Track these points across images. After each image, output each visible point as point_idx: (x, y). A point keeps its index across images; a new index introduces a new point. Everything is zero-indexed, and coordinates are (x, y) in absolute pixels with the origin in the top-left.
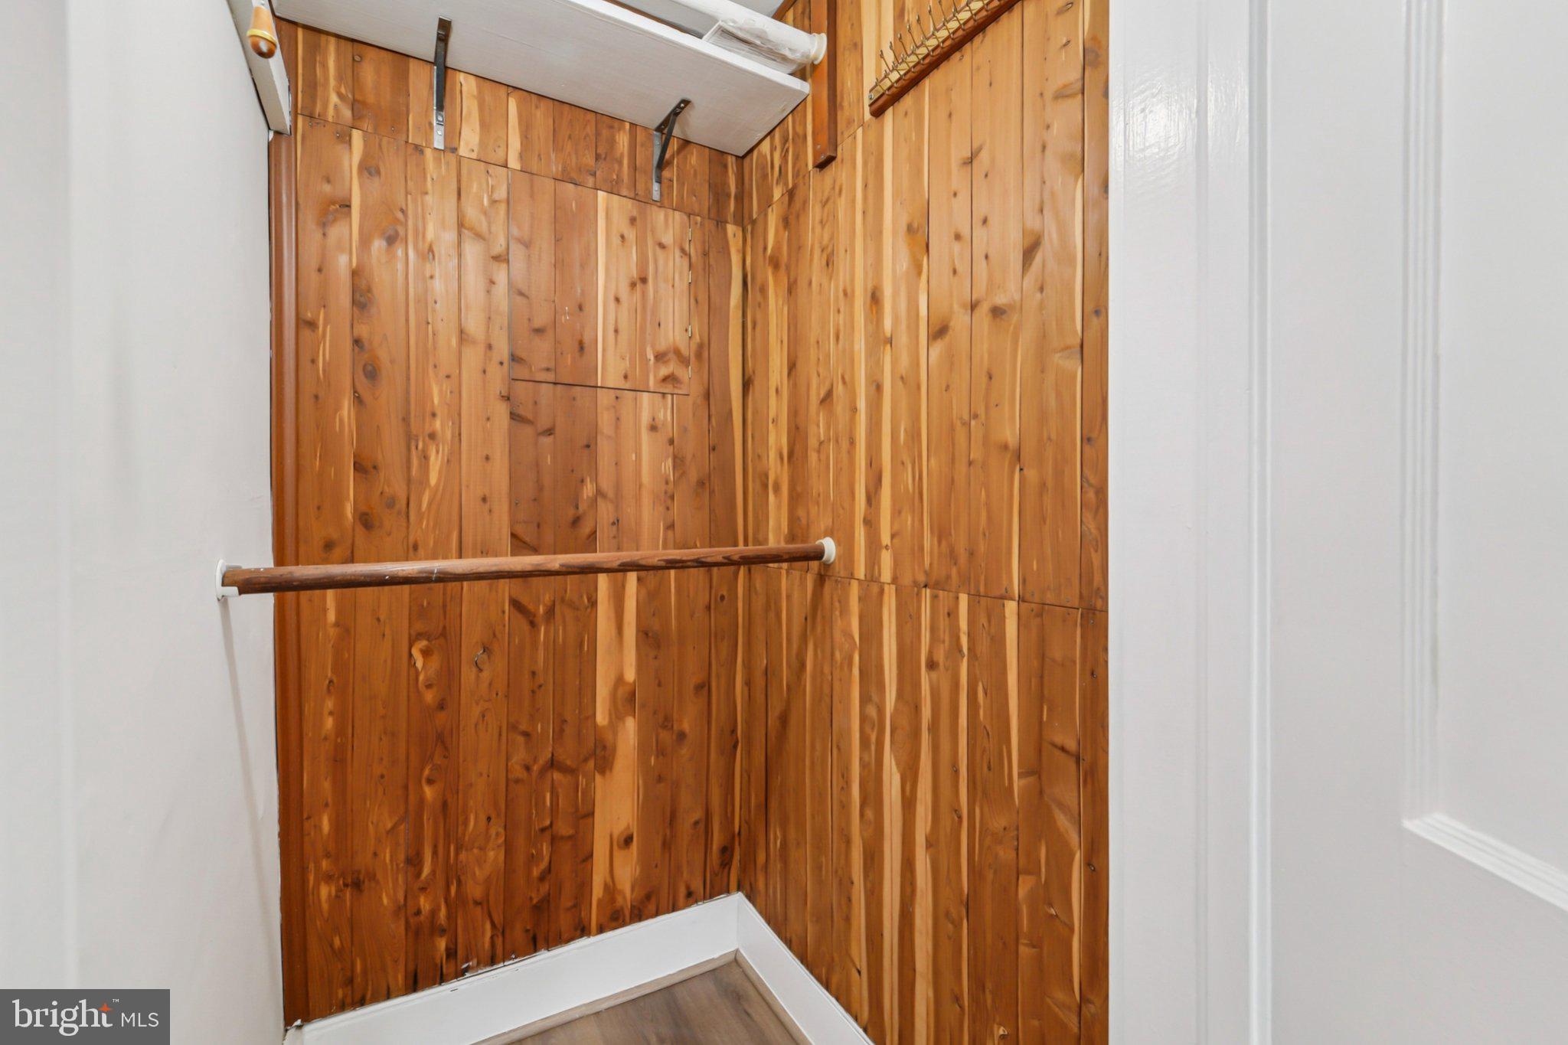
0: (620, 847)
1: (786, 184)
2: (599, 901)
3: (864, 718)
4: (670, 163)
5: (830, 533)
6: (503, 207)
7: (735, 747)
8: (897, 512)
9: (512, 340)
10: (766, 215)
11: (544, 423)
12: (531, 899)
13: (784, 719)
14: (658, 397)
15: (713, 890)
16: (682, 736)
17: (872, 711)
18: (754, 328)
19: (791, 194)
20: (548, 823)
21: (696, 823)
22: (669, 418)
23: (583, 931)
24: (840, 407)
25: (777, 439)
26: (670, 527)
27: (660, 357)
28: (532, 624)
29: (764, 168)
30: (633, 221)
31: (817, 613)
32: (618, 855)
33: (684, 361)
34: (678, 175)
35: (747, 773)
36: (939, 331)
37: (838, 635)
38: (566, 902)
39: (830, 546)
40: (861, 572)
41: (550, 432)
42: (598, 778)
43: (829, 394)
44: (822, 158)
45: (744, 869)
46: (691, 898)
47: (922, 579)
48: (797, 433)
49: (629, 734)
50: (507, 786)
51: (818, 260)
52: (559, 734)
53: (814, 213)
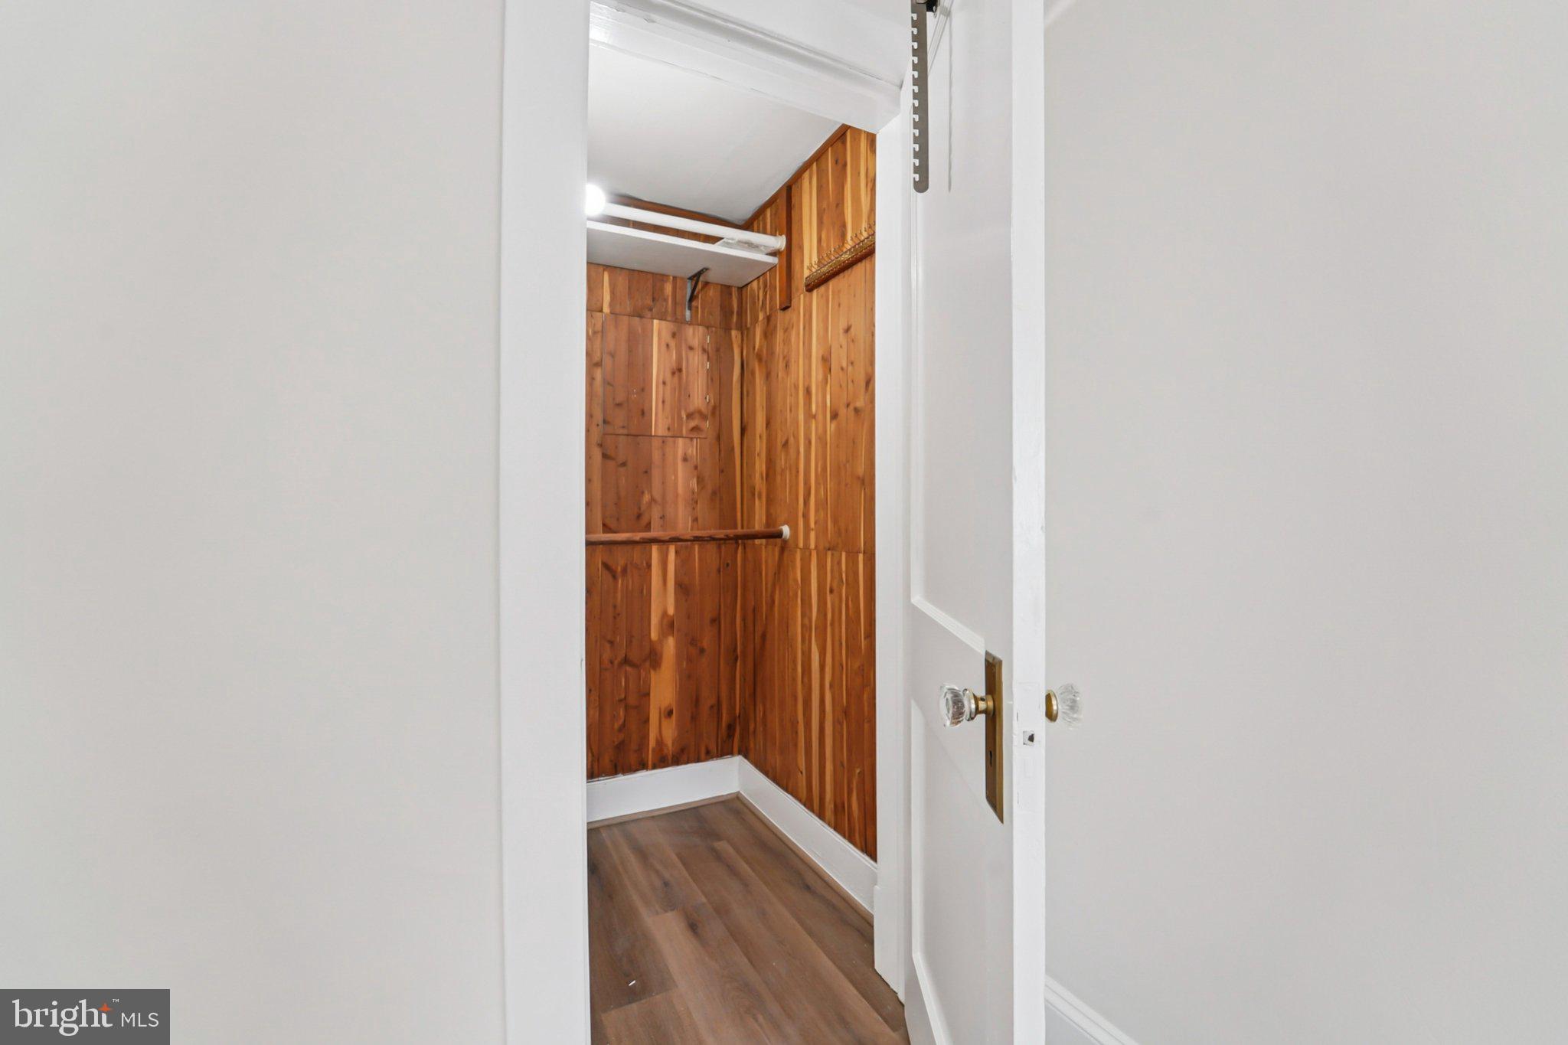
0: (665, 717)
1: (766, 312)
2: (653, 749)
3: (803, 626)
4: (697, 297)
5: (786, 523)
6: (599, 335)
7: (736, 660)
8: (817, 511)
9: (604, 411)
10: (755, 327)
11: (621, 458)
12: (614, 742)
13: (764, 636)
14: (688, 441)
15: (723, 752)
16: (702, 651)
17: (806, 621)
18: (748, 395)
19: (768, 318)
20: (623, 696)
21: (712, 707)
22: (695, 453)
23: (643, 766)
24: (792, 451)
25: (760, 466)
26: (695, 520)
27: (690, 416)
28: (614, 577)
29: (754, 298)
30: (674, 335)
31: (781, 569)
32: (665, 723)
33: (704, 417)
34: (701, 304)
35: (743, 676)
36: (835, 416)
37: (791, 582)
38: (634, 746)
39: (786, 530)
40: (801, 545)
41: (624, 464)
42: (652, 672)
43: (787, 442)
44: (784, 306)
45: (742, 738)
46: (709, 755)
47: (827, 545)
48: (770, 462)
49: (670, 646)
50: (600, 672)
51: (781, 365)
52: (630, 642)
53: (779, 335)
